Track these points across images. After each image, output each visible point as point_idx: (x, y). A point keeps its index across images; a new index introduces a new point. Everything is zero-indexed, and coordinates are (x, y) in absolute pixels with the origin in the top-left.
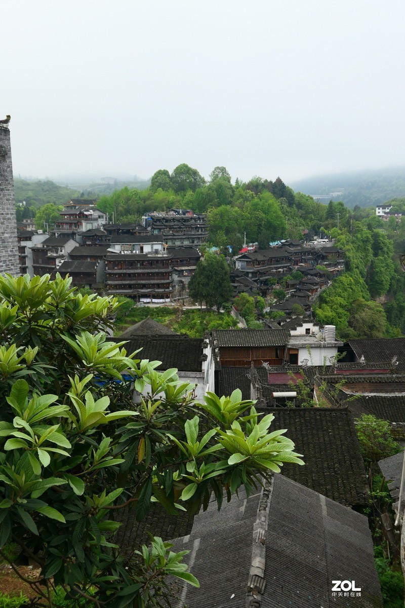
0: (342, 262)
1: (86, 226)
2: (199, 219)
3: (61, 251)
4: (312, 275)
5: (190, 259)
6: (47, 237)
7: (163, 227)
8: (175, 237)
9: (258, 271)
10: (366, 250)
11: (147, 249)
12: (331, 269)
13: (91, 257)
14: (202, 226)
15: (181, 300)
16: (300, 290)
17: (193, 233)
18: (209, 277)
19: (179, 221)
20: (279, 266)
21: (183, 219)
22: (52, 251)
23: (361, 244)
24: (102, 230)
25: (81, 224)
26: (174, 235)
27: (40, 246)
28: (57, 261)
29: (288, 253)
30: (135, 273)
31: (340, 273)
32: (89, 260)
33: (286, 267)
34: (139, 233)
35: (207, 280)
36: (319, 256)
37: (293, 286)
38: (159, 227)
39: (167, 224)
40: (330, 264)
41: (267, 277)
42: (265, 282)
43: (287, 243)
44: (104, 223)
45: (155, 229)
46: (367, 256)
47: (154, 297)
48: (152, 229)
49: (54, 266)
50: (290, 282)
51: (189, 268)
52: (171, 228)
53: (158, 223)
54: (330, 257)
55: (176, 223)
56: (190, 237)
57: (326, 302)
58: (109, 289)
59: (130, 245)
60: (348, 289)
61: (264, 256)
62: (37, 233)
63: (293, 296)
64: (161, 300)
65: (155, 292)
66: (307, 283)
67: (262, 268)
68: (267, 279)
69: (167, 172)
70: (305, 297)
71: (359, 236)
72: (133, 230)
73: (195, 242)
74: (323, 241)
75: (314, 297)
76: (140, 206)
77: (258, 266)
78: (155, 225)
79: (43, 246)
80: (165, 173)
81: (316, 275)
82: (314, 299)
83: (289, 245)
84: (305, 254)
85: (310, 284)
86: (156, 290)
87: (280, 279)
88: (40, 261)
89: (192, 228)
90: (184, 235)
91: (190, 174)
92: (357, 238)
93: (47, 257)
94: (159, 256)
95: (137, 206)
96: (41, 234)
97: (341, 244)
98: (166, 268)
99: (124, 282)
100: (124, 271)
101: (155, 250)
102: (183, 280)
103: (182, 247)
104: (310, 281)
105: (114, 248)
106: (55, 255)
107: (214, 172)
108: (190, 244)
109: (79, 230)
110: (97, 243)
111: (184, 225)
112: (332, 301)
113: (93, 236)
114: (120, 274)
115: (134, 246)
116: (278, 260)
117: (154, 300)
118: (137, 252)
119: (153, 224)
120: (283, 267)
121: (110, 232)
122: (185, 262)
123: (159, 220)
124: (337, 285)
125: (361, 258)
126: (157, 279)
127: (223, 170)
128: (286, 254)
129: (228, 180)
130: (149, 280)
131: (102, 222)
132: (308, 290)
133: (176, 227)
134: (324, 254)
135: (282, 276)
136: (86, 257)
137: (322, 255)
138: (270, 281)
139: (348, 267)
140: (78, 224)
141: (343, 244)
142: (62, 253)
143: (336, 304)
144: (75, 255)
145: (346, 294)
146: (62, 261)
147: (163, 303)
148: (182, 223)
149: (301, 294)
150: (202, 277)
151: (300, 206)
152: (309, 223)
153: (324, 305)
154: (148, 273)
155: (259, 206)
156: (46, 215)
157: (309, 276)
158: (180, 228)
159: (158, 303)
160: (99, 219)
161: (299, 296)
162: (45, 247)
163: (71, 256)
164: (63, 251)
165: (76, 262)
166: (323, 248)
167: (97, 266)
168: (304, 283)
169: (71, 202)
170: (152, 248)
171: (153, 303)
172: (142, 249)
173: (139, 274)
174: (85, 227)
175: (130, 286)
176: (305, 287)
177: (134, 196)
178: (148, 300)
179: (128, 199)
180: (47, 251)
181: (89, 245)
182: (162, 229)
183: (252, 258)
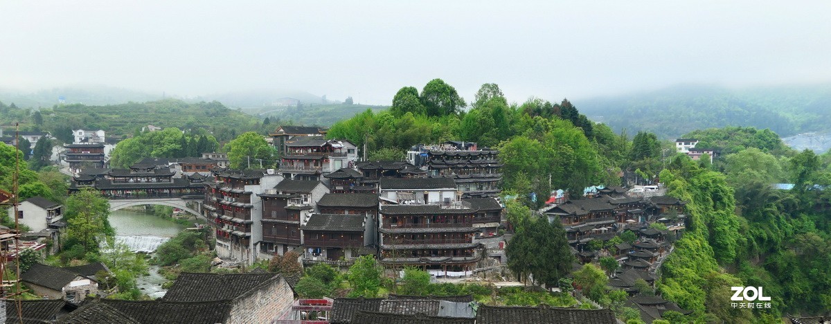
0: (683, 218)
1: (334, 164)
2: (490, 154)
3: (306, 200)
4: (648, 236)
5: (488, 212)
6: (281, 179)
7: (444, 166)
8: (459, 181)
9: (578, 230)
10: (705, 201)
11: (434, 197)
12: (671, 228)
13: (350, 209)
14: (494, 165)
15: (481, 273)
16: (634, 258)
17: (482, 175)
18: (540, 240)
19: (464, 158)
20: (601, 222)
21: (469, 155)
22: (293, 200)
23: (699, 192)
24: (356, 170)
25: (327, 161)
26: (459, 178)
27: (273, 192)
28: (302, 214)
29: (613, 204)
30: (423, 234)
31: (679, 233)
32: (347, 213)
33: (609, 224)
34: (412, 174)
35: (537, 244)
36: (650, 209)
37: (624, 252)
38: (439, 166)
39: (448, 162)
40: (670, 220)
41: (588, 239)
42: (586, 247)
43: (605, 191)
44: (355, 159)
45: (433, 169)
46: (707, 209)
47: (449, 268)
48: (429, 169)
49: (296, 222)
50: (621, 247)
51: (486, 225)
52: (454, 167)
53: (436, 161)
54: (666, 210)
55: (461, 161)
56: (478, 180)
57: (672, 276)
58: (385, 257)
59: (410, 192)
60: (697, 257)
61: (583, 209)
62: (266, 173)
63: (625, 266)
64: (460, 274)
65: (452, 261)
66: (643, 248)
67: (581, 226)
68: (587, 242)
69: (415, 90)
70: (644, 268)
71: (696, 181)
72: (400, 170)
73: (484, 188)
74: (651, 189)
75: (655, 268)
76: (398, 136)
77: (576, 223)
78: (433, 164)
79: (278, 193)
80: (412, 91)
81: (654, 236)
82: (655, 271)
83: (609, 194)
84: (631, 206)
85: (647, 249)
86: (454, 259)
87: (605, 242)
88: (274, 214)
89: (482, 168)
90: (472, 178)
91: (447, 94)
92: (692, 184)
93: (286, 209)
94: (452, 208)
95: (392, 137)
96: (273, 175)
97: (678, 192)
98: (467, 226)
99: (407, 246)
100: (408, 230)
101: (445, 199)
102: (483, 243)
103: (469, 194)
104: (647, 245)
105: (387, 197)
106: (299, 205)
107: (480, 91)
108: (479, 191)
109: (324, 170)
110: (351, 188)
111: (471, 163)
112: (681, 275)
113: (347, 179)
114: (401, 235)
115: (414, 193)
116: (598, 215)
117: (449, 273)
118: (421, 202)
119: (431, 162)
120: (606, 225)
121: (367, 173)
122: (479, 217)
123: (438, 156)
124: (681, 250)
125: (700, 212)
126: (454, 242)
127: (494, 88)
128: (610, 207)
129: (504, 102)
130: (443, 242)
131: (353, 157)
132: (647, 259)
133: (461, 166)
134: (658, 207)
135: (606, 238)
136: (343, 209)
137: (655, 207)
138: (593, 245)
139: (690, 226)
140: (324, 160)
141: (680, 192)
142: (308, 203)
143: (687, 278)
144: (327, 205)
145: (694, 263)
146: (310, 215)
147: (461, 277)
148: (443, 161)
149: (638, 264)
150: (530, 240)
151: (601, 140)
152: (615, 162)
153: (670, 279)
154: (442, 234)
155: (563, 138)
156: (246, 147)
157: (644, 239)
158: (466, 167)
159: (454, 278)
160: (348, 155)
161: (635, 267)
162: (281, 193)
163: (320, 207)
164: (309, 199)
165: (331, 216)
166: (654, 198)
167: (365, 223)
168: (640, 248)
169: (282, 130)
170: (441, 196)
171: (448, 277)
172: (426, 197)
173: (428, 234)
174: (333, 166)
175: (415, 253)
176: (642, 254)
177: (386, 123)
178: (441, 273)
179: (377, 127)
180: (286, 199)
181: (340, 191)
182: (442, 169)
183: (568, 211)
